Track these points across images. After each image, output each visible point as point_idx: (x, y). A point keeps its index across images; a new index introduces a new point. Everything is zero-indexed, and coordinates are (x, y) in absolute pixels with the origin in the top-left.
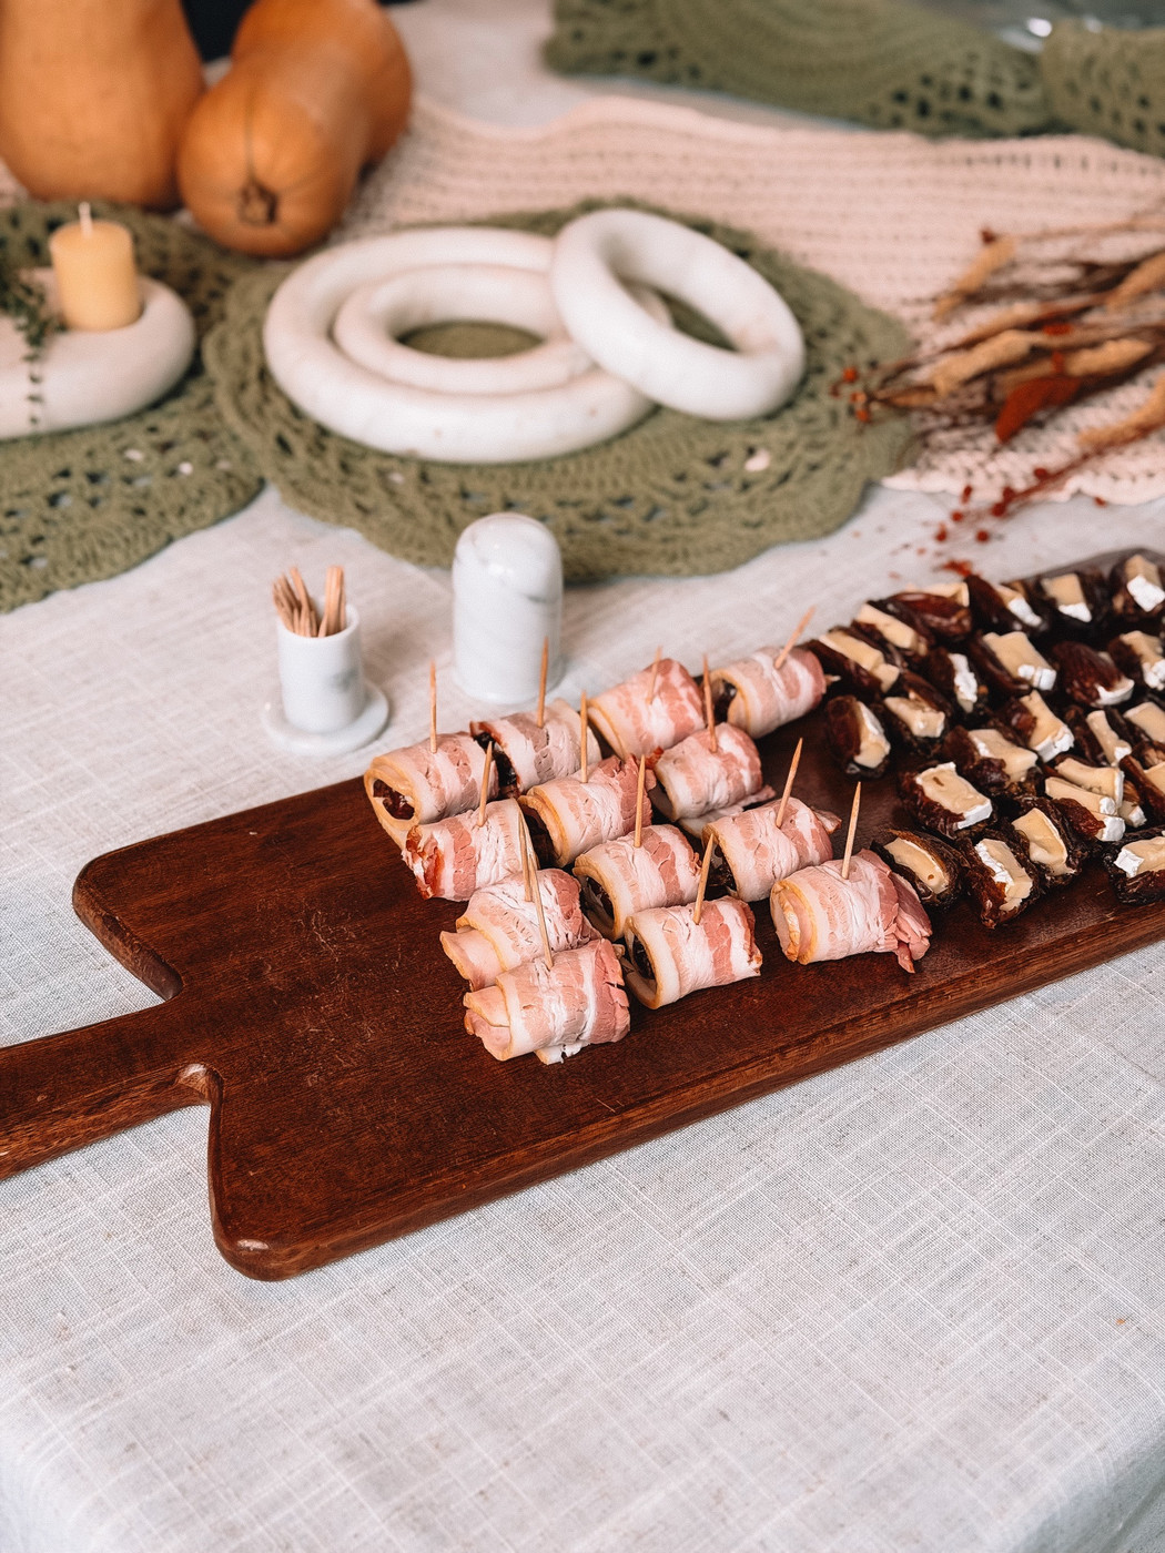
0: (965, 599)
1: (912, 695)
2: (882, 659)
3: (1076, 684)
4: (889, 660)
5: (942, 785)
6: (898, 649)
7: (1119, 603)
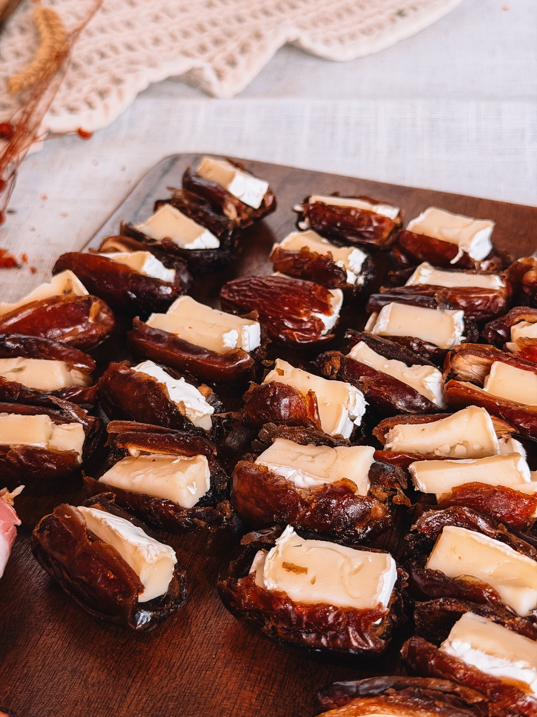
0: (80, 289)
1: (133, 451)
2: (50, 423)
3: (288, 324)
4: (60, 419)
5: (304, 570)
6: (56, 393)
7: (231, 213)
